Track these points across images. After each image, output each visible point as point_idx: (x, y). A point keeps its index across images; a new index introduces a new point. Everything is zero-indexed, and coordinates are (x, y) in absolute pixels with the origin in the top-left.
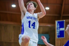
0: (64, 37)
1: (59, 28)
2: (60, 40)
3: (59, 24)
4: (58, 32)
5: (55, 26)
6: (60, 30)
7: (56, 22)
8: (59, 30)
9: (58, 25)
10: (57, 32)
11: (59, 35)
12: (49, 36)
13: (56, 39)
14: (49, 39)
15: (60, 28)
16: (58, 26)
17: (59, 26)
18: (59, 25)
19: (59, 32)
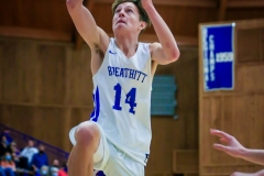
0: (232, 88)
1: (212, 54)
2: (219, 98)
3: (211, 37)
4: (209, 66)
5: (196, 46)
6: (218, 60)
7: (203, 30)
8: (212, 61)
9: (208, 39)
10: (206, 69)
11: (213, 78)
12: (176, 82)
13: (201, 96)
14: (177, 92)
15: (216, 51)
16: (208, 46)
17: (212, 47)
18: (212, 42)
19: (212, 68)
